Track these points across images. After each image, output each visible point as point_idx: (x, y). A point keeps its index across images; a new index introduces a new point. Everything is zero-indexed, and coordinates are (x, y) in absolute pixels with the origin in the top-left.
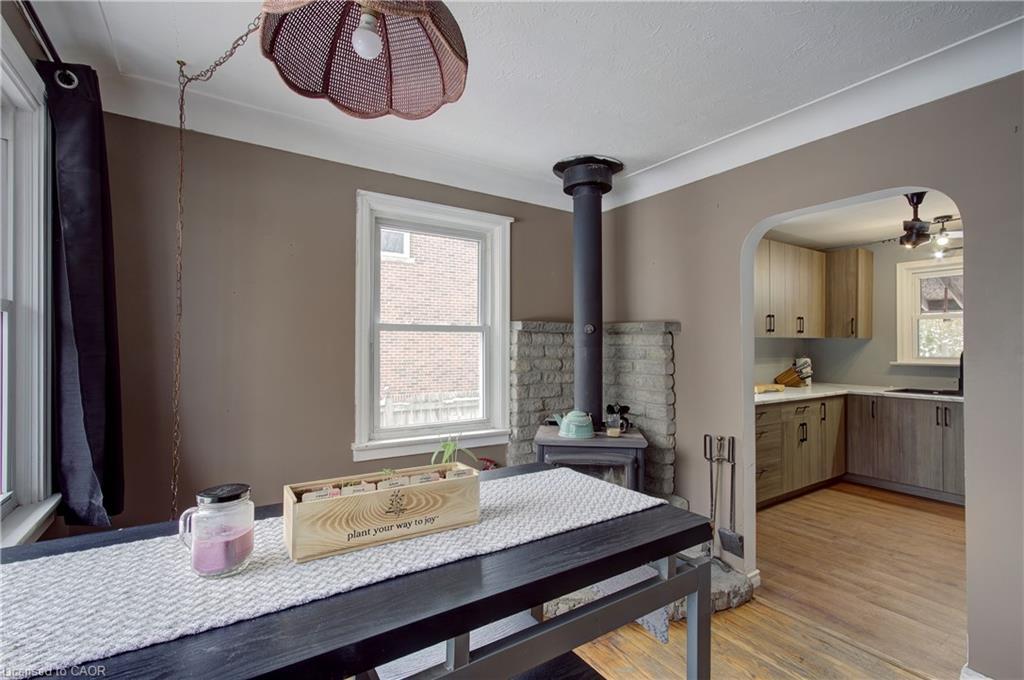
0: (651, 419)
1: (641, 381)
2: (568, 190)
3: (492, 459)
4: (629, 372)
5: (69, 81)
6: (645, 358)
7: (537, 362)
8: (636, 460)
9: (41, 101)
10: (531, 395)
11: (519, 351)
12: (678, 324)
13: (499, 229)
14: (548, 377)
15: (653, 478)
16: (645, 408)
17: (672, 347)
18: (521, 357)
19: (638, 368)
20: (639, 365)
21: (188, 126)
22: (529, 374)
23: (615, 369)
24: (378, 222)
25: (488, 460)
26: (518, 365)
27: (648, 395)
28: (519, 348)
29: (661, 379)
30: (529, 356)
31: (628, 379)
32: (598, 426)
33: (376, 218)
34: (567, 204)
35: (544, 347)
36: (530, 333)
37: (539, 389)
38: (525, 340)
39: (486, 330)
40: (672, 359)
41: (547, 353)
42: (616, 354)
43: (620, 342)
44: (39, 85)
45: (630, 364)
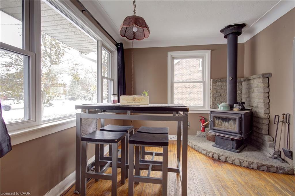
0: (259, 108)
1: (256, 95)
2: (226, 37)
3: (203, 117)
4: (253, 93)
5: (119, 46)
6: (257, 87)
7: (219, 91)
8: (241, 118)
9: (116, 49)
10: (217, 100)
11: (212, 87)
12: (270, 74)
13: (207, 54)
14: (223, 95)
15: (259, 128)
16: (257, 104)
17: (268, 82)
18: (213, 89)
19: (255, 90)
20: (256, 89)
21: (134, 48)
22: (216, 94)
23: (249, 92)
24: (173, 58)
25: (202, 117)
26: (212, 91)
27: (258, 100)
28: (212, 86)
29: (262, 94)
30: (216, 89)
31: (252, 95)
32: (231, 107)
33: (173, 57)
34: (225, 41)
35: (222, 86)
36: (217, 82)
37: (220, 98)
38: (214, 84)
39: (203, 82)
40: (269, 87)
41: (223, 88)
42: (249, 87)
43: (250, 83)
44: (116, 47)
45: (253, 90)
